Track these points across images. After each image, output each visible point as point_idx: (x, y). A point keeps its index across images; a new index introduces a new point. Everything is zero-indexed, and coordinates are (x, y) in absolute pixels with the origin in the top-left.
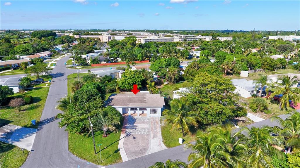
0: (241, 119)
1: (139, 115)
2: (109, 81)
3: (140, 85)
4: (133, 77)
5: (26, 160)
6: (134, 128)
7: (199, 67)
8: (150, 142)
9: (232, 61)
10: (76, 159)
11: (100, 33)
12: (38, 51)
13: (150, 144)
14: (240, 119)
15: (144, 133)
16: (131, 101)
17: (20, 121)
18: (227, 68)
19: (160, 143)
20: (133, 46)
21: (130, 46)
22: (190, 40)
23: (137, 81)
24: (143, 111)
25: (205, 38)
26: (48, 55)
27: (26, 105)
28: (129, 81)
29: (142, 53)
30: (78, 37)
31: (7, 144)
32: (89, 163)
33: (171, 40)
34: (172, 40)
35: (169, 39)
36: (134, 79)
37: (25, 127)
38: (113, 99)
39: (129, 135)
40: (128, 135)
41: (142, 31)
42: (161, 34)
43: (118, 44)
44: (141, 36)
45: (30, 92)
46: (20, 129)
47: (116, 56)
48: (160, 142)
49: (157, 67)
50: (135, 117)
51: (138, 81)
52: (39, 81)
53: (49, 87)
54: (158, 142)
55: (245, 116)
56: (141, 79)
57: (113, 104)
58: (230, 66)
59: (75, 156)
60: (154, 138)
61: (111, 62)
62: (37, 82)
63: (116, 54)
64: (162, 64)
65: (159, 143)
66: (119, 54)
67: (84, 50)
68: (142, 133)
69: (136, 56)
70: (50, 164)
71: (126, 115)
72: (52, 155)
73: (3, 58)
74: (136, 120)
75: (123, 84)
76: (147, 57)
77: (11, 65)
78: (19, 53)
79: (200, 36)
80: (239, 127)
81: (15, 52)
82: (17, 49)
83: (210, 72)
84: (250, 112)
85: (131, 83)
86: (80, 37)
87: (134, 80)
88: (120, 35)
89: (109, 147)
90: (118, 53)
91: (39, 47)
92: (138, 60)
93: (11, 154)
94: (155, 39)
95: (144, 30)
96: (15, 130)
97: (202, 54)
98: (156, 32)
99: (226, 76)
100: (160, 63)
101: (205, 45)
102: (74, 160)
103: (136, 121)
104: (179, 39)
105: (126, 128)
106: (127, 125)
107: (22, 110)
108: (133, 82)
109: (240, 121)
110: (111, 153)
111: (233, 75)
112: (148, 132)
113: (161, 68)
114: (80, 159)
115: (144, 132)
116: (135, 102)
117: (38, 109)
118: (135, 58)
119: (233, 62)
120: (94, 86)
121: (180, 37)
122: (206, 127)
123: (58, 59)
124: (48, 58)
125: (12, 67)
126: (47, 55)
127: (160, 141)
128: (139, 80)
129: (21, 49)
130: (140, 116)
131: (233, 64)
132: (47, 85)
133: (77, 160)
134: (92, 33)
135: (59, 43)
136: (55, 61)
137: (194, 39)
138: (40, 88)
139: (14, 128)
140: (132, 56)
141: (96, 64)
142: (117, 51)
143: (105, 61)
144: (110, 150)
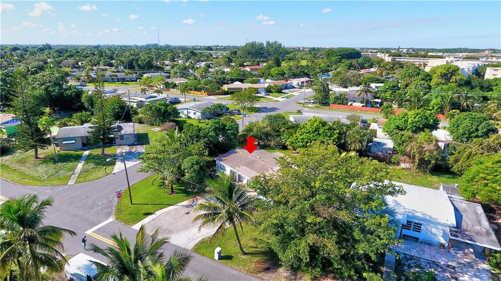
5: (98, 179)
8: (190, 229)
11: (445, 55)
21: (436, 80)
26: (302, 82)
30: (390, 61)
31: (114, 161)
39: (190, 207)
40: (191, 205)
46: (142, 152)
49: (392, 126)
52: (234, 113)
61: (372, 107)
63: (390, 92)
64: (406, 120)
86: (393, 60)
89: (151, 206)
90: (395, 92)
96: (137, 152)
100: (403, 118)
110: (143, 212)
113: (401, 129)
116: (252, 168)
118: (421, 106)
127: (203, 236)
139: (140, 150)
140: (416, 101)
141: (339, 104)
142: (394, 87)
143: (361, 103)
144: (146, 209)
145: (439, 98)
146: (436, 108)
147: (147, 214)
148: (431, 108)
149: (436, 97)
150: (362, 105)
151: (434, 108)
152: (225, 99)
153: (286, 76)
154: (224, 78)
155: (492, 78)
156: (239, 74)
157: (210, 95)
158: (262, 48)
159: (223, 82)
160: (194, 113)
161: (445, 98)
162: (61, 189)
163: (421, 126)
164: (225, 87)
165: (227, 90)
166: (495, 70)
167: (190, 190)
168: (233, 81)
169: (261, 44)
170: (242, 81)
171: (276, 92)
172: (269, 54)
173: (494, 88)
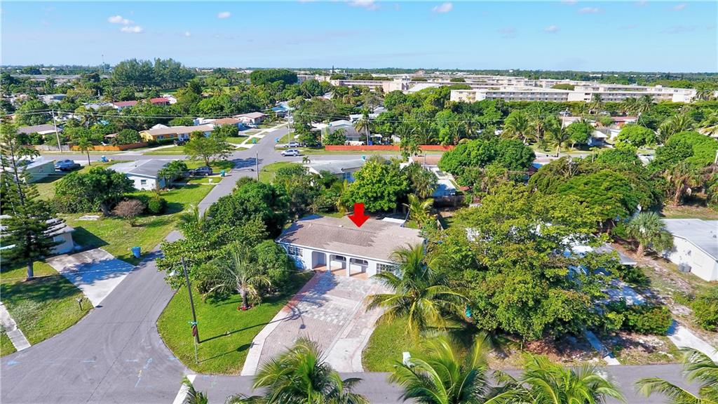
0: (641, 341)
1: (351, 275)
2: (328, 185)
3: (392, 202)
4: (379, 181)
5: (76, 323)
6: (316, 303)
7: (580, 172)
8: (331, 346)
9: (709, 164)
10: (156, 343)
11: (389, 76)
12: (240, 111)
13: (330, 349)
14: (641, 339)
15: (332, 320)
16: (339, 237)
17: (120, 245)
18: (684, 182)
19: (354, 354)
20: (437, 108)
21: (430, 106)
22: (619, 97)
23: (386, 192)
24: (363, 267)
25: (671, 95)
26: (256, 119)
27: (151, 217)
28: (367, 190)
29: (450, 127)
30: (338, 85)
31: (71, 285)
32: (172, 359)
33: (560, 97)
34: (564, 96)
35: (556, 94)
36: (381, 185)
37: (120, 258)
38: (301, 226)
39: (295, 317)
40: (294, 315)
41: (499, 73)
42: (543, 82)
43: (405, 100)
44: (487, 85)
45: (176, 191)
46: (110, 260)
47: (390, 129)
48: (355, 351)
49: (455, 163)
50: (339, 277)
51: (389, 194)
52: (203, 172)
53: (215, 186)
54: (351, 350)
55: (662, 335)
56: (399, 188)
57: (295, 239)
58: (693, 178)
59: (158, 336)
60: (348, 336)
61: (374, 144)
62: (199, 174)
63: (389, 124)
64: (469, 154)
65: (351, 353)
66: (396, 125)
67: (326, 113)
68: (329, 319)
69: (436, 132)
70: (107, 341)
71: (322, 269)
72: (122, 323)
73: (172, 121)
74: (336, 284)
75: (352, 195)
76: (463, 138)
77: (176, 135)
78: (206, 113)
79: (659, 87)
80: (619, 363)
81: (198, 110)
82: (203, 105)
83: (597, 189)
84: (692, 327)
85: (370, 195)
86: (342, 84)
87: (379, 187)
88: (436, 81)
89: (233, 335)
90: (393, 123)
91: (242, 103)
92: (440, 142)
93: (63, 304)
94: (514, 93)
95: (508, 71)
96: (100, 261)
97: (623, 137)
98: (535, 76)
99: (679, 208)
100: (465, 151)
101: (660, 112)
102: (151, 345)
103: (336, 287)
104: (586, 94)
105: (301, 299)
106: (307, 294)
107: (138, 224)
108: (376, 192)
109: (637, 344)
110: (231, 348)
111: (705, 206)
112: (344, 319)
113: (465, 164)
114: (163, 346)
115: (334, 317)
116: (347, 242)
117: (165, 227)
118: (431, 138)
119: (710, 167)
120: (259, 191)
121: (594, 88)
122: (509, 341)
123: (271, 130)
124: (253, 126)
125: (177, 140)
126: (253, 120)
127: (358, 348)
128: (391, 189)
129: (210, 106)
130: (352, 278)
131: (711, 172)
132: (211, 182)
133: (157, 346)
134: (374, 75)
135: (290, 96)
136: (262, 134)
137: (635, 95)
138: (197, 186)
139: (101, 257)
140: (424, 133)
141: (337, 144)
142: (392, 117)
143: (360, 141)
144: (233, 341)
145: (447, 127)
146: (446, 138)
147: (245, 348)
148: (440, 139)
149: (444, 127)
150: (361, 143)
151: (444, 139)
152: (158, 154)
153: (227, 111)
154: (133, 119)
155: (457, 100)
156: (158, 113)
157: (126, 150)
158: (150, 70)
159: (135, 126)
160: (142, 181)
161: (453, 126)
162: (12, 362)
163: (486, 159)
164: (147, 135)
165: (152, 138)
166: (460, 92)
167: (268, 295)
168: (150, 124)
169: (147, 64)
170: (165, 122)
171: (229, 136)
172: (164, 79)
173: (485, 112)
